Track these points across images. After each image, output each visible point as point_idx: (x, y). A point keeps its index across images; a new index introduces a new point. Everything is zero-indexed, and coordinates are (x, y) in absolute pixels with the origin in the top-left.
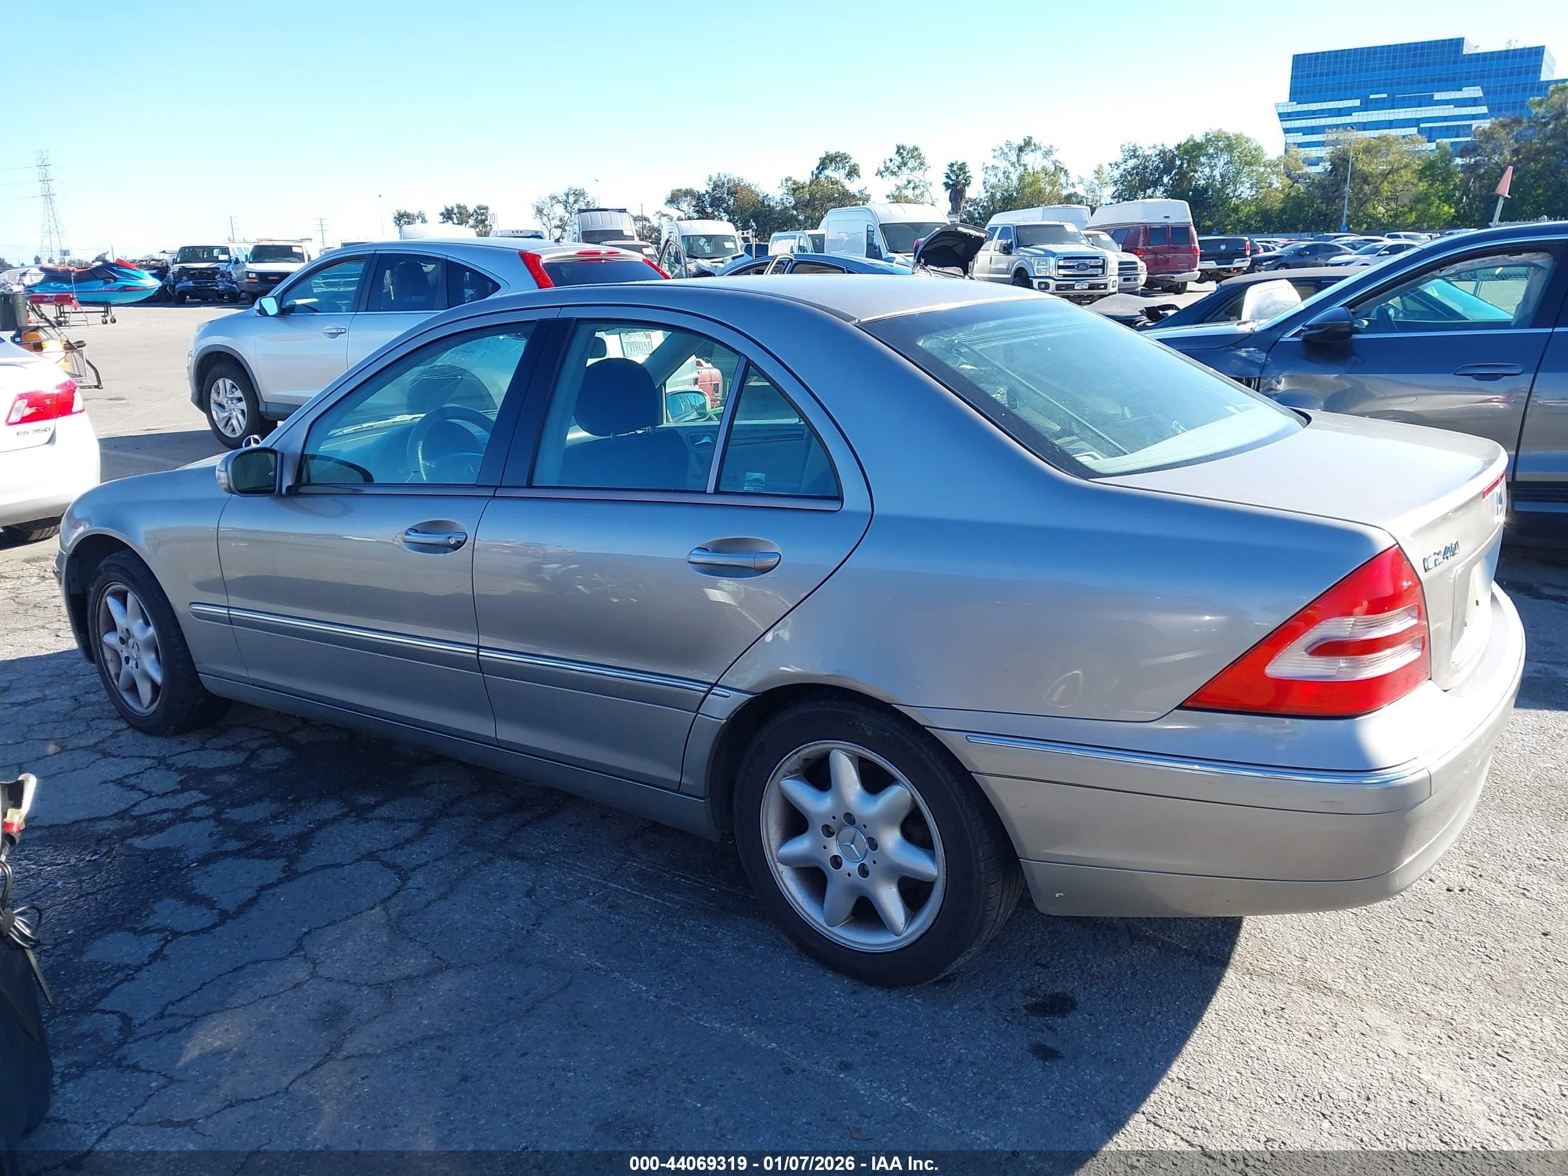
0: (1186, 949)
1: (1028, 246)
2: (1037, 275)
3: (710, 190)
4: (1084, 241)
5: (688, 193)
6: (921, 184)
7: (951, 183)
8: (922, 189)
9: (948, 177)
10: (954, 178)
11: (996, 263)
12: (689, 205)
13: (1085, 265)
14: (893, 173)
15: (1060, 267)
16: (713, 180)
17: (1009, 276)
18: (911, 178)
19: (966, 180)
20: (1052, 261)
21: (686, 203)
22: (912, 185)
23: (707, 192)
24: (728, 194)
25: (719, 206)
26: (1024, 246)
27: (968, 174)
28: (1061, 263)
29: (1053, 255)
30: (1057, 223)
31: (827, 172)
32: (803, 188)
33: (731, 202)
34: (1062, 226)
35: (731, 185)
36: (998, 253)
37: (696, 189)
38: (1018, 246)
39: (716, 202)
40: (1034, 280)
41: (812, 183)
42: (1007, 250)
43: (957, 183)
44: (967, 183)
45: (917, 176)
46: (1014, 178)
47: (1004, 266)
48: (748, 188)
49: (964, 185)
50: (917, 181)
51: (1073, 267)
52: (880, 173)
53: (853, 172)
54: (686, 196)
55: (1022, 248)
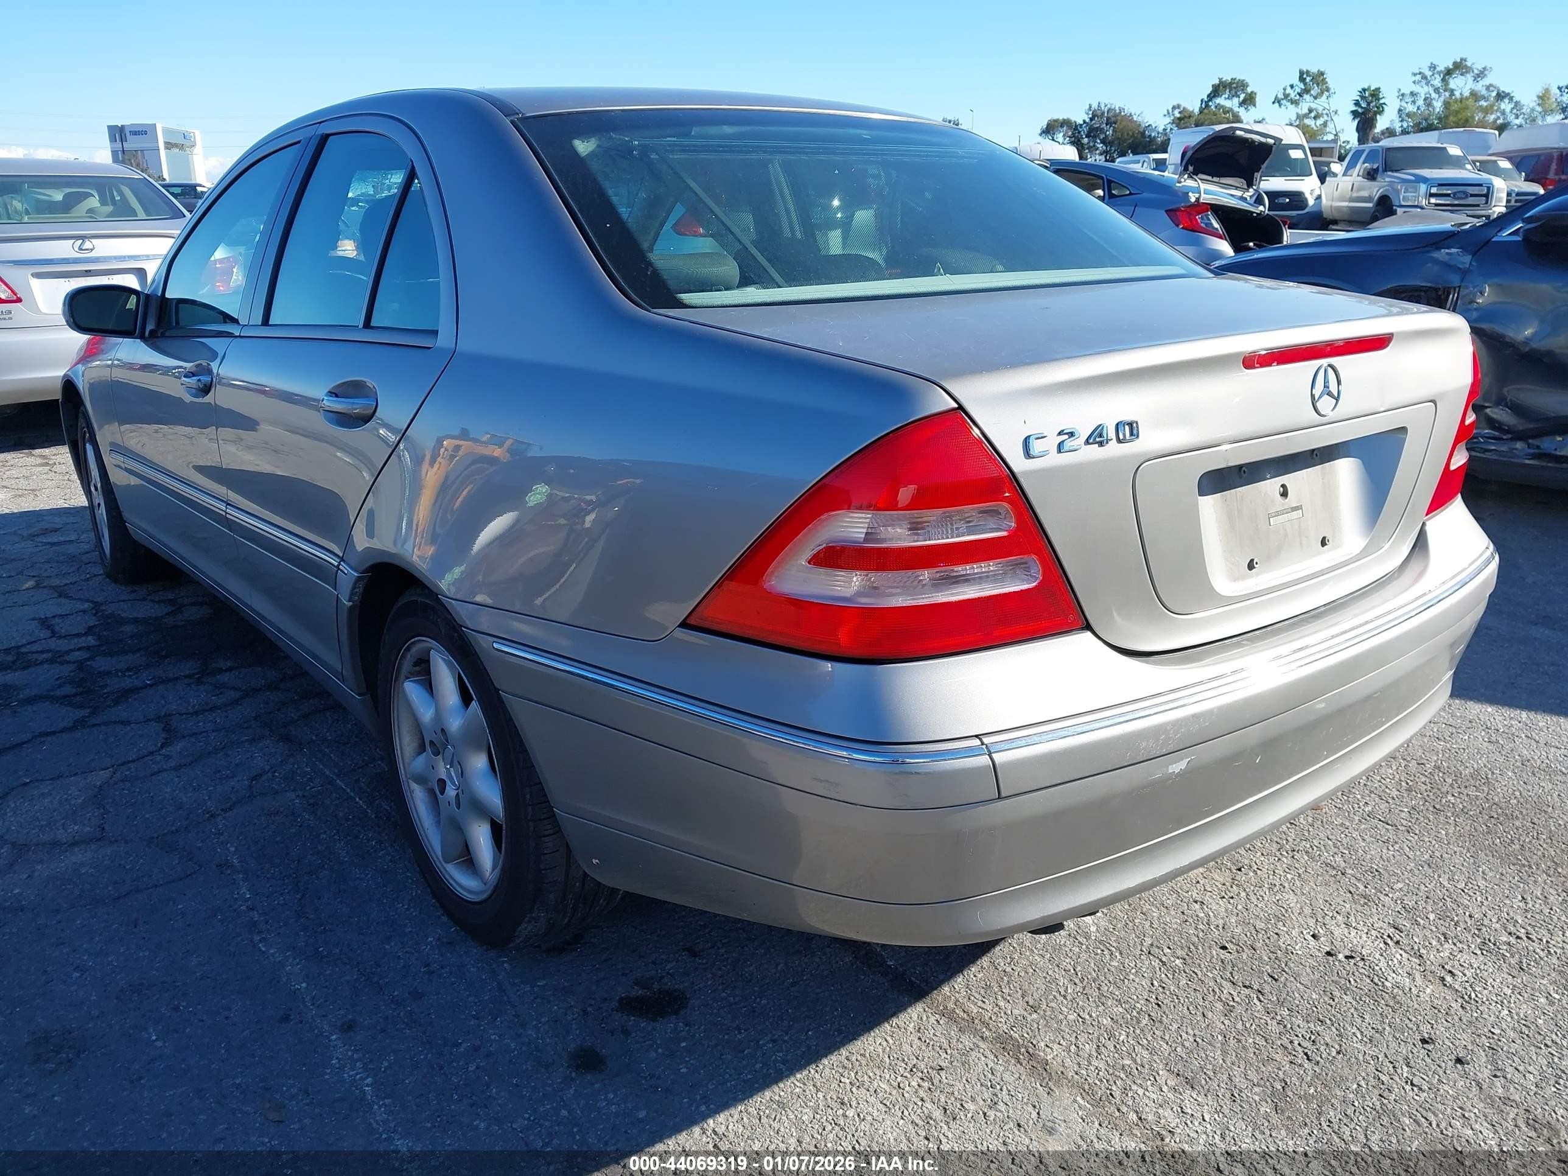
0: (890, 966)
1: (1397, 171)
2: (1403, 203)
3: (1088, 120)
4: (1469, 167)
5: (1066, 123)
6: (1325, 112)
7: (1360, 110)
8: (1326, 117)
9: (1357, 104)
10: (1364, 105)
11: (1359, 190)
12: (1064, 135)
13: (1464, 192)
14: (1295, 102)
15: (1432, 195)
16: (1093, 109)
17: (1370, 205)
18: (1313, 106)
19: (1378, 108)
20: (1423, 188)
21: (1062, 134)
22: (1313, 115)
23: (1084, 122)
24: (1107, 125)
25: (1095, 137)
26: (1392, 171)
27: (1382, 101)
28: (1434, 190)
29: (1425, 180)
30: (1439, 145)
31: (1221, 101)
32: (1190, 117)
33: (1110, 133)
34: (1445, 148)
35: (1111, 114)
36: (1360, 178)
37: (1073, 119)
38: (1385, 170)
39: (1093, 132)
40: (1398, 209)
41: (1201, 111)
42: (1371, 175)
43: (1367, 110)
44: (1380, 110)
45: (1320, 104)
46: (1438, 105)
47: (1365, 194)
48: (1129, 118)
49: (1376, 113)
50: (1320, 109)
51: (1448, 195)
52: (1277, 101)
53: (1249, 101)
54: (1062, 126)
55: (1389, 173)
